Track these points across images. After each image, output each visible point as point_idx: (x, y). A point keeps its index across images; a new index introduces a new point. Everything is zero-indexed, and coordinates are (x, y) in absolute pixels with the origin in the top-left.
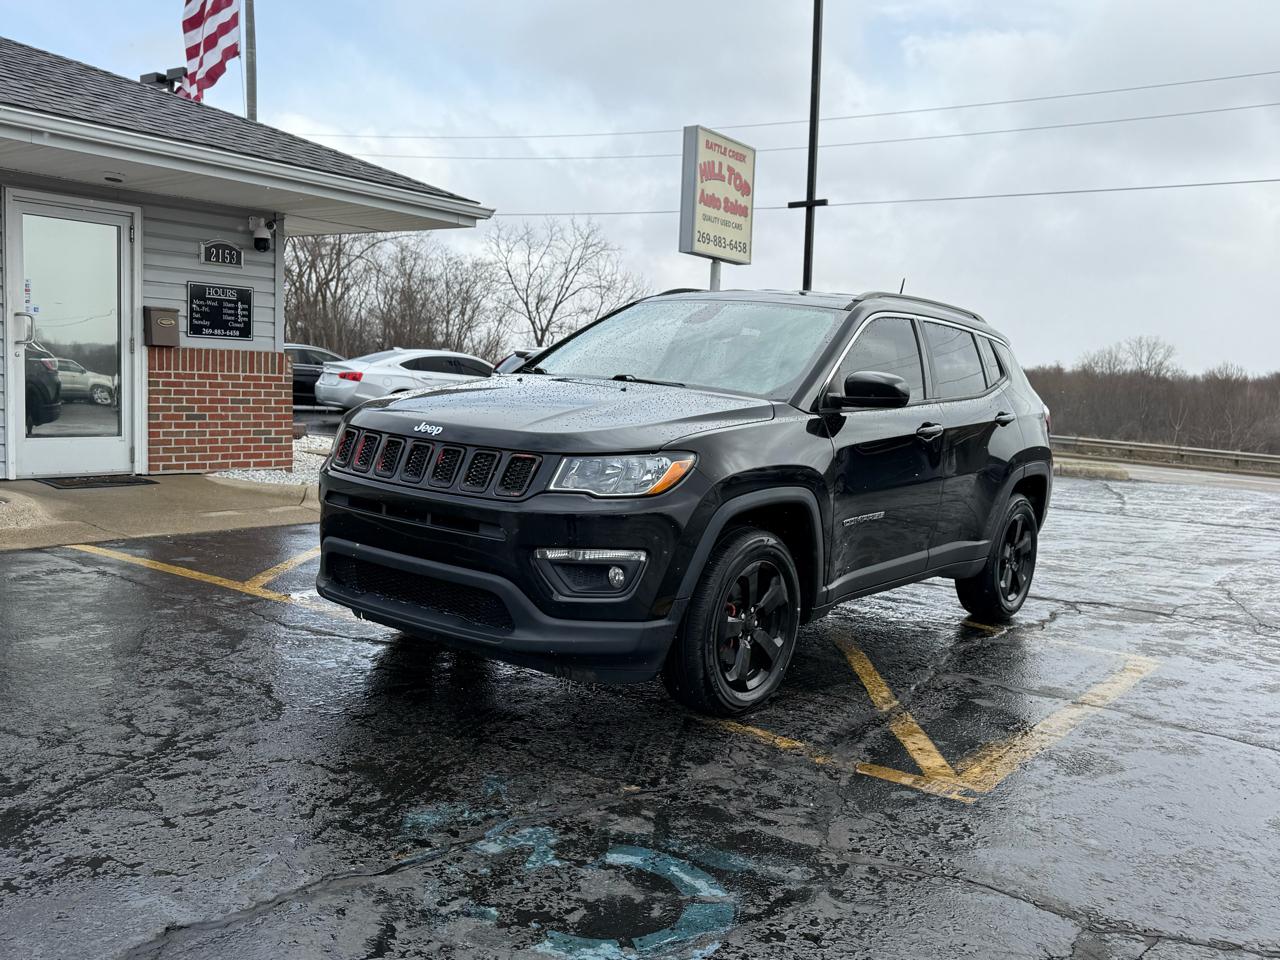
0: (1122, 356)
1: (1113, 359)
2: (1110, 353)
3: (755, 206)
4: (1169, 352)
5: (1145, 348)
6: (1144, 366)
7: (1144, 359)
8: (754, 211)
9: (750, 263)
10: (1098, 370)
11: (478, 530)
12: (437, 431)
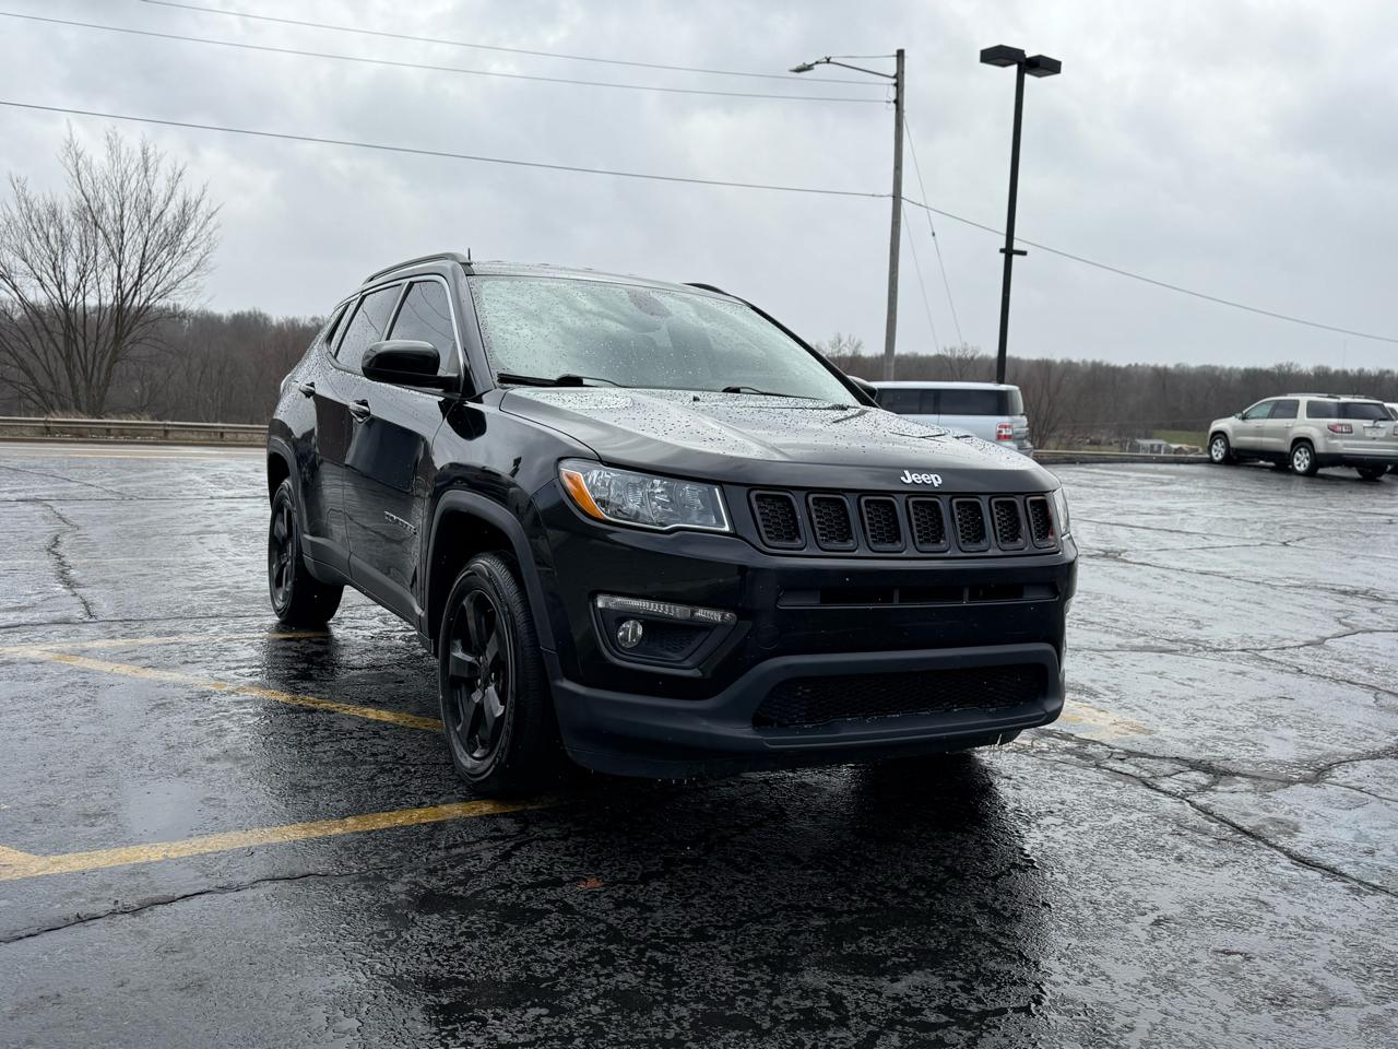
11: (1019, 594)
12: (936, 480)
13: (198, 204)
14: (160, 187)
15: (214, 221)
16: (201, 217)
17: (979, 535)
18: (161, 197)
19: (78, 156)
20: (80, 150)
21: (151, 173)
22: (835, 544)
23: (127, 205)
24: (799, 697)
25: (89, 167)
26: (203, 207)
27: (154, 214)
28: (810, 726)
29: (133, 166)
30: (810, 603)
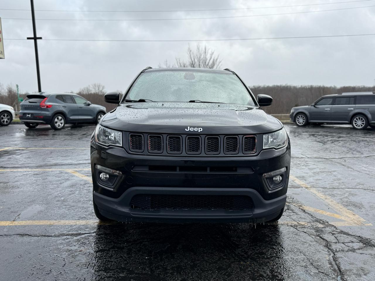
0: (90, 89)
1: (88, 90)
2: (87, 88)
3: (3, 38)
4: (103, 88)
5: (97, 87)
6: (97, 91)
7: (97, 89)
8: (3, 40)
9: (4, 58)
10: (85, 93)
11: (236, 171)
12: (200, 130)
13: (217, 60)
14: (208, 57)
15: (221, 64)
16: (217, 63)
17: (216, 149)
18: (209, 59)
19: (191, 51)
20: (191, 49)
21: (206, 53)
22: (156, 151)
23: (201, 62)
24: (147, 200)
25: (193, 53)
26: (218, 61)
27: (207, 63)
28: (153, 210)
29: (202, 52)
30: (145, 170)
